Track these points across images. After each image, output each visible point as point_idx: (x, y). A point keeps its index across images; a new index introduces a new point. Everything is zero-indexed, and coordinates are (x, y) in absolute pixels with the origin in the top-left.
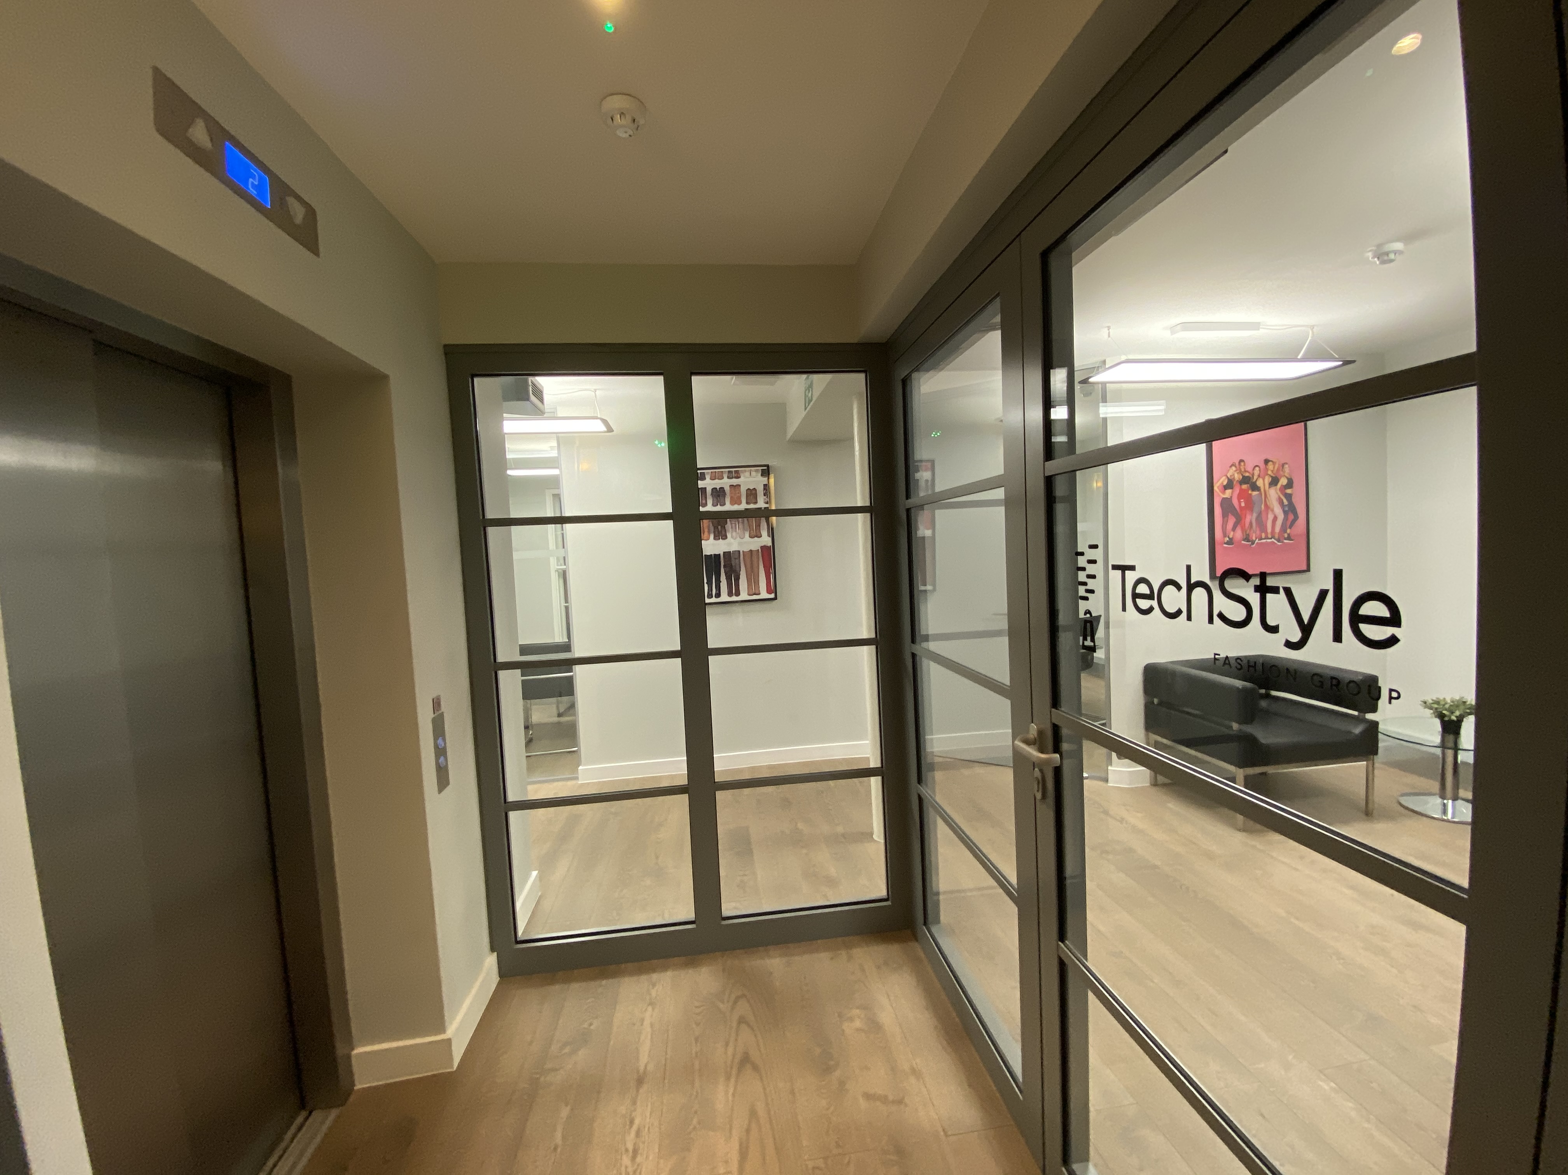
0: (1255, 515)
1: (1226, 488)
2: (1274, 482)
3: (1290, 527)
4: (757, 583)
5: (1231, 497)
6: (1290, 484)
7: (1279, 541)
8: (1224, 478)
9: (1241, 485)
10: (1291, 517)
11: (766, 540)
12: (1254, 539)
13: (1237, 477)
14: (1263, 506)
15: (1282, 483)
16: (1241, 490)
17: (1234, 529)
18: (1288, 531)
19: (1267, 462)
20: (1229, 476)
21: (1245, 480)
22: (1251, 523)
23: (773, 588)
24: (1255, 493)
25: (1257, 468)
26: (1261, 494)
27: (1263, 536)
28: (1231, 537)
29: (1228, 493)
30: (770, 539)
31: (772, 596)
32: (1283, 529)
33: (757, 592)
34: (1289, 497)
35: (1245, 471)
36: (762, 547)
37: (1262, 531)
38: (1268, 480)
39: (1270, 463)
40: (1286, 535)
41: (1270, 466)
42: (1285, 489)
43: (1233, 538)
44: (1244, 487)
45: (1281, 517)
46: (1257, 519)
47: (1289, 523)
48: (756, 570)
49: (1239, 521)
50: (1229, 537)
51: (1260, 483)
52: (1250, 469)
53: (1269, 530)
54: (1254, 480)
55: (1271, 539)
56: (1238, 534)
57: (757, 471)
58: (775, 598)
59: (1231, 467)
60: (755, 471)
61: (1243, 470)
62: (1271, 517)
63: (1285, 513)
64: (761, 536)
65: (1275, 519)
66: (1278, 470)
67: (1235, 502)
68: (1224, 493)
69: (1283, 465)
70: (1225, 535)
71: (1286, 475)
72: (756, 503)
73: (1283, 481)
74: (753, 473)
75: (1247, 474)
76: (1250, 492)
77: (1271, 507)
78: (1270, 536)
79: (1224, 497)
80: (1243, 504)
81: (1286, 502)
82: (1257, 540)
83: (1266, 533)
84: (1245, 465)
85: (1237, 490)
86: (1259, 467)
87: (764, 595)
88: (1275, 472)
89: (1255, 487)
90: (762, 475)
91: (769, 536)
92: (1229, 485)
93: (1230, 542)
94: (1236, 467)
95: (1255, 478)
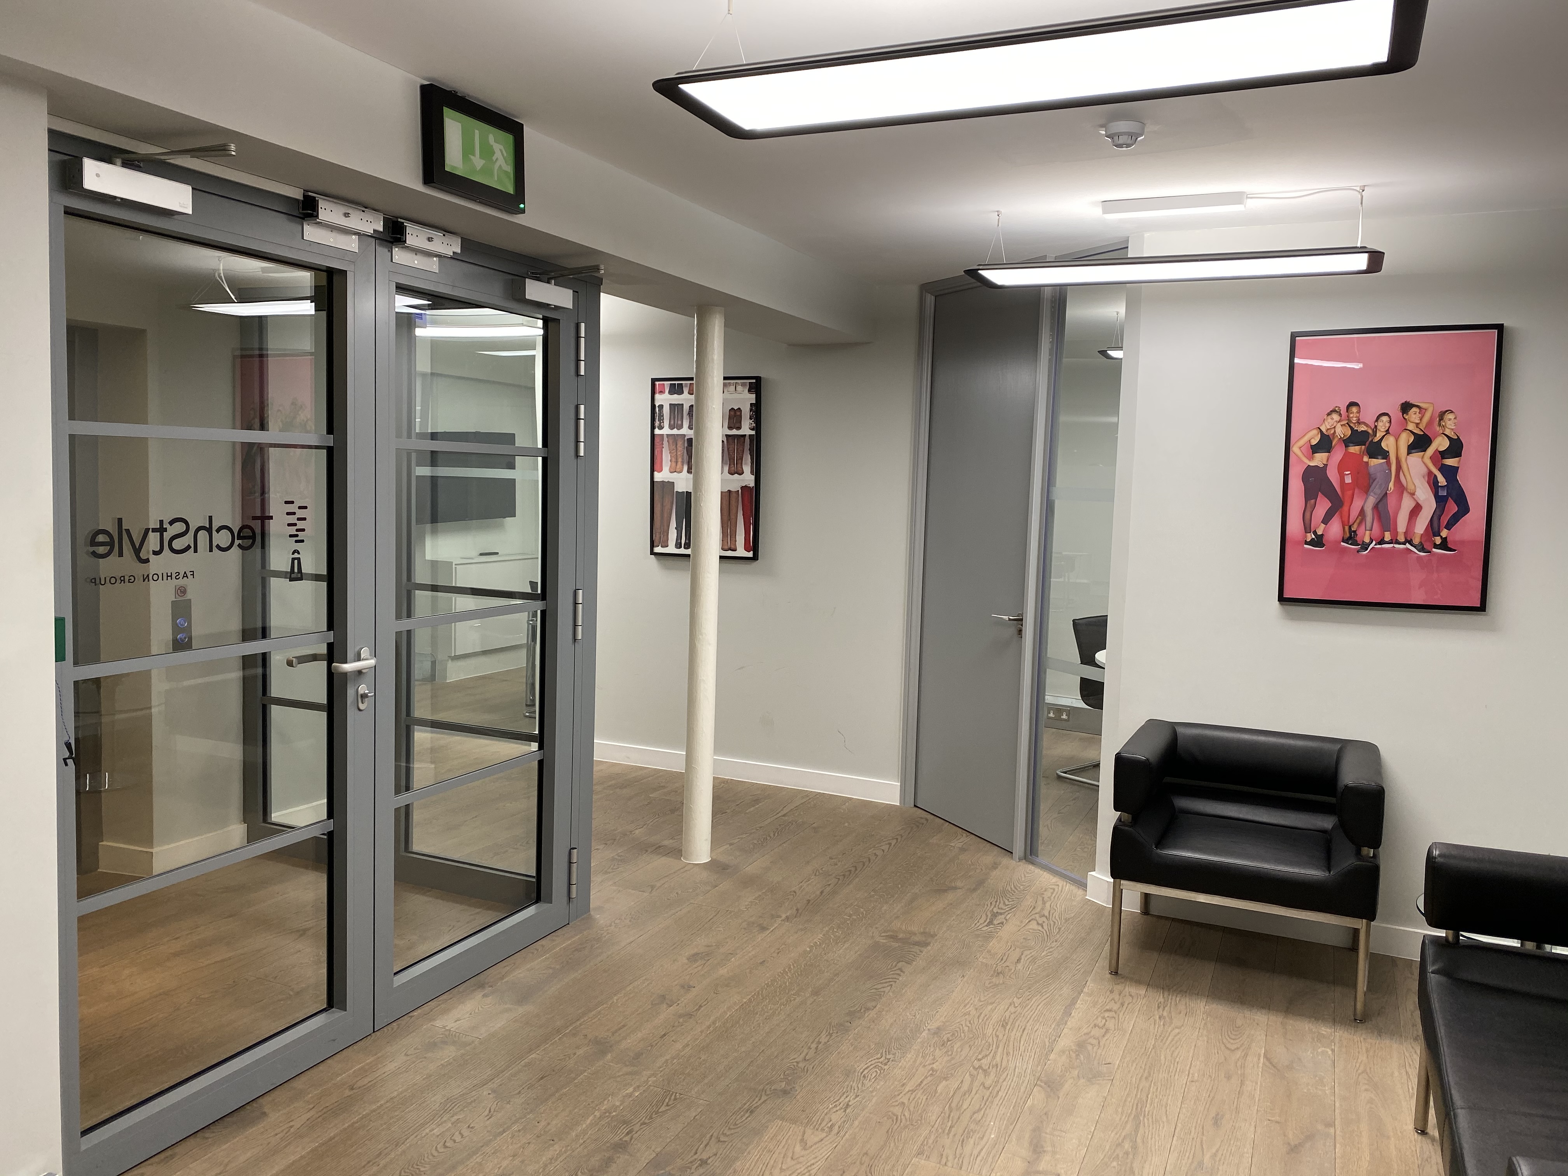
0: (1371, 501)
1: (1315, 449)
2: (1420, 443)
3: (1449, 527)
4: (733, 535)
5: (1326, 465)
6: (1456, 448)
7: (1422, 549)
8: (1315, 432)
9: (1347, 446)
10: (1452, 508)
11: (748, 479)
12: (1367, 540)
13: (1342, 431)
14: (1391, 485)
15: (1440, 445)
16: (1347, 454)
17: (1326, 520)
18: (1444, 533)
19: (1406, 407)
20: (1324, 430)
21: (1357, 438)
22: (1362, 512)
23: (754, 545)
24: (1374, 462)
25: (1385, 419)
26: (1389, 464)
27: (1388, 536)
28: (1319, 533)
29: (1319, 459)
30: (753, 477)
31: (750, 554)
32: (1433, 528)
33: (733, 547)
34: (1451, 473)
35: (1359, 422)
36: (742, 488)
37: (1384, 528)
38: (1406, 439)
39: (1414, 409)
40: (1438, 541)
41: (1413, 415)
42: (1443, 458)
43: (1322, 535)
44: (1354, 449)
45: (1429, 505)
46: (1376, 507)
47: (1445, 520)
48: (733, 517)
49: (1337, 505)
50: (1315, 533)
51: (1388, 444)
52: (1369, 418)
53: (1402, 527)
54: (1376, 439)
55: (1404, 544)
56: (1335, 530)
57: (743, 385)
58: (755, 558)
59: (1329, 414)
60: (742, 385)
61: (1354, 420)
62: (1407, 504)
63: (1441, 501)
64: (743, 473)
65: (1417, 509)
66: (1430, 423)
67: (1333, 475)
68: (1311, 458)
69: (1442, 415)
70: (1307, 528)
71: (1447, 432)
72: (739, 428)
73: (1441, 444)
74: (739, 388)
75: (1363, 428)
76: (1366, 459)
77: (1411, 487)
78: (1401, 538)
79: (1312, 464)
80: (1348, 480)
81: (1442, 481)
82: (1374, 543)
83: (1395, 533)
84: (1359, 412)
85: (1338, 454)
86: (1390, 417)
87: (741, 552)
88: (1422, 426)
89: (1376, 451)
90: (749, 391)
91: (752, 473)
92: (1325, 444)
93: (1318, 541)
94: (1340, 415)
95: (1379, 435)
